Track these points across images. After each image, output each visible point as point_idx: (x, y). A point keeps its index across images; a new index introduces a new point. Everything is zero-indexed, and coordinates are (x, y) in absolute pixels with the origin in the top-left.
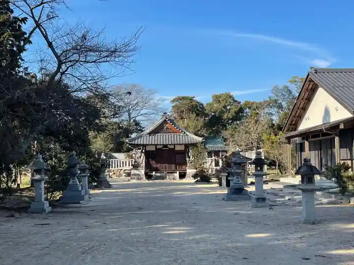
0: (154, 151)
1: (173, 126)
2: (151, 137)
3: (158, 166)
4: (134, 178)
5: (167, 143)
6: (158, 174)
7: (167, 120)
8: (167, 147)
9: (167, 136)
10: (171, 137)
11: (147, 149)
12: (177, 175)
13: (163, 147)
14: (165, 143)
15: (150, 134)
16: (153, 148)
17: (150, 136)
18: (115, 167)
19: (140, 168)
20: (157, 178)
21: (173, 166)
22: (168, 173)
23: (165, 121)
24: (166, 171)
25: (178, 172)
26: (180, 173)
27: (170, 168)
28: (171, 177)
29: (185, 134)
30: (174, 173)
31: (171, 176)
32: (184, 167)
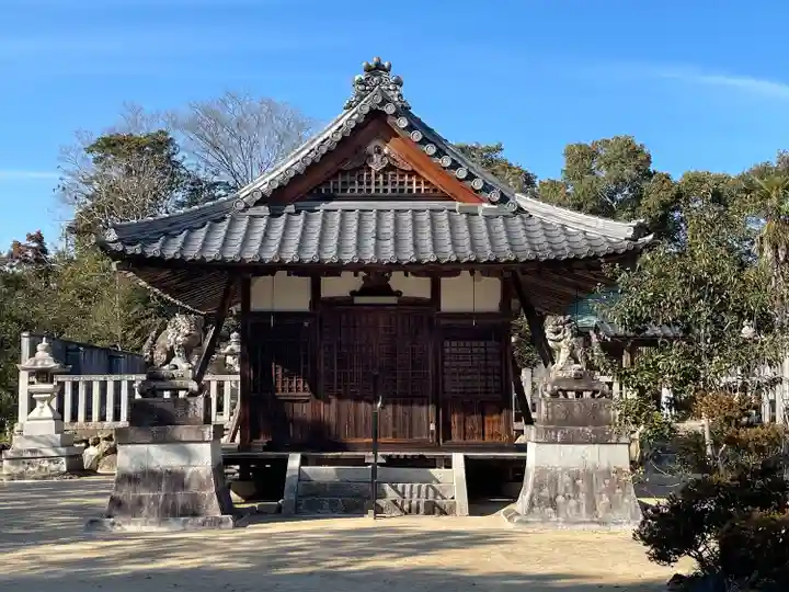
0: (298, 316)
1: (431, 149)
2: (280, 222)
3: (329, 411)
4: (140, 502)
5: (388, 254)
6: (324, 473)
7: (390, 109)
8: (388, 292)
9: (389, 218)
10: (415, 223)
11: (255, 306)
12: (453, 478)
13: (364, 292)
14: (369, 256)
15: (276, 200)
16: (292, 297)
17: (274, 215)
18: (103, 418)
19: (182, 432)
20: (315, 502)
21: (426, 418)
22: (392, 462)
23: (376, 115)
24: (375, 448)
25: (458, 459)
26: (470, 464)
27: (407, 428)
28: (414, 491)
29: (509, 208)
30: (432, 463)
31: (413, 488)
32: (495, 424)
